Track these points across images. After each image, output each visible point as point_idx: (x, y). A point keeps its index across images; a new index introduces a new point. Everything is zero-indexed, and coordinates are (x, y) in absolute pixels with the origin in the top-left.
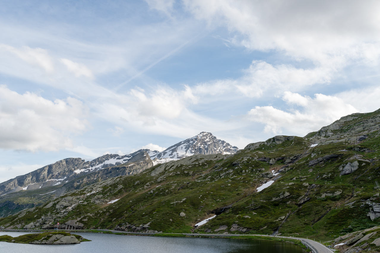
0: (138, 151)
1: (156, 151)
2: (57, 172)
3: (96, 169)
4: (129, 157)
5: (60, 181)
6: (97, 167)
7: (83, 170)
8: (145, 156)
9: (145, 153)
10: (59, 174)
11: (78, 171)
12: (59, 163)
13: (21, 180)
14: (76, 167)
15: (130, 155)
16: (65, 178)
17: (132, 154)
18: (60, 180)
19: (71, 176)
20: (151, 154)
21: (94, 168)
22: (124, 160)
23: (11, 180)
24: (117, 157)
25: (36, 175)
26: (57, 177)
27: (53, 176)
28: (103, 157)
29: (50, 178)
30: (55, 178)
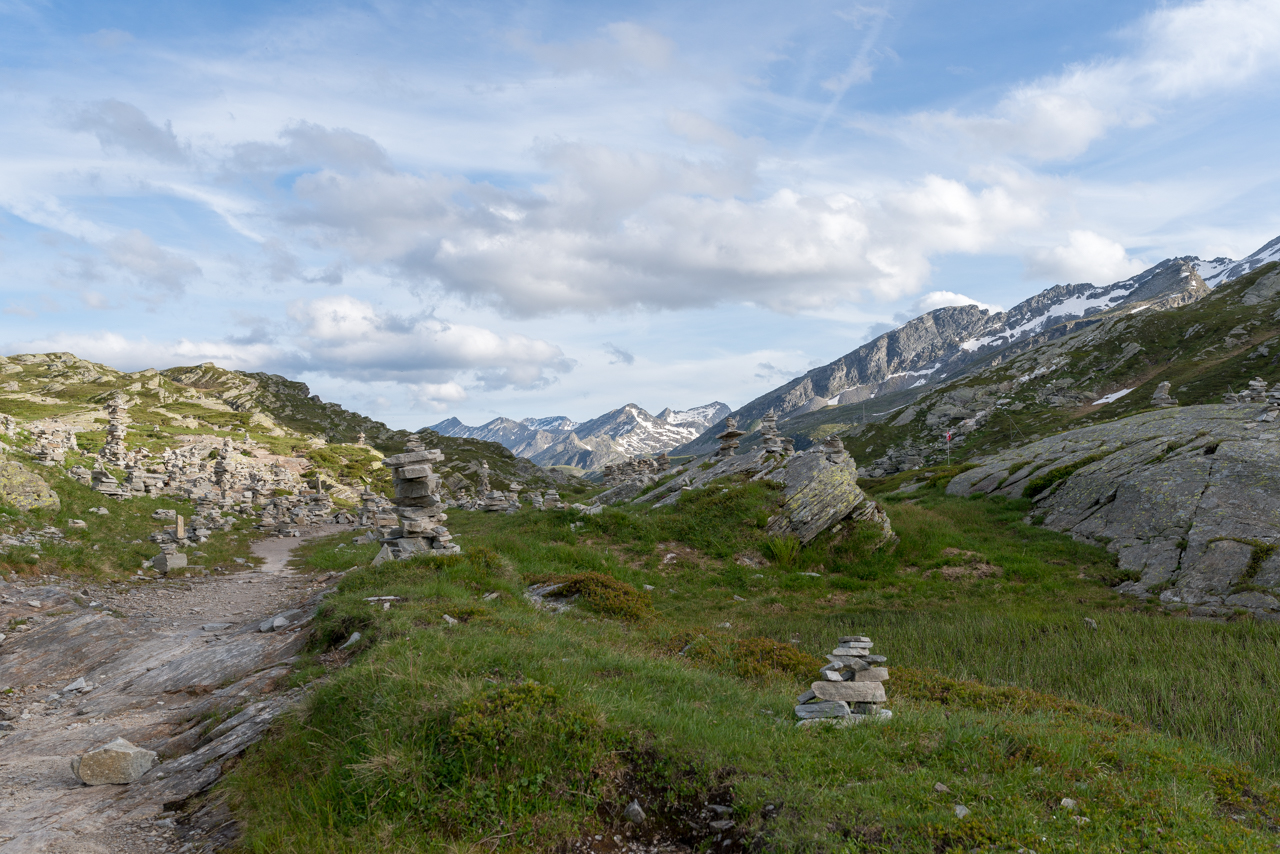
2: (913, 350)
3: (1025, 334)
4: (1128, 289)
5: (925, 376)
6: (1027, 327)
7: (986, 341)
8: (1187, 277)
9: (1184, 268)
10: (918, 355)
11: (970, 345)
12: (915, 326)
13: (820, 379)
14: (964, 333)
15: (1132, 282)
16: (938, 365)
17: (1138, 279)
18: (923, 372)
19: (954, 358)
20: (1203, 272)
21: (1017, 331)
22: (1112, 300)
24: (1087, 293)
25: (857, 361)
26: (914, 366)
27: (902, 362)
28: (1043, 295)
29: (896, 371)
30: (908, 368)
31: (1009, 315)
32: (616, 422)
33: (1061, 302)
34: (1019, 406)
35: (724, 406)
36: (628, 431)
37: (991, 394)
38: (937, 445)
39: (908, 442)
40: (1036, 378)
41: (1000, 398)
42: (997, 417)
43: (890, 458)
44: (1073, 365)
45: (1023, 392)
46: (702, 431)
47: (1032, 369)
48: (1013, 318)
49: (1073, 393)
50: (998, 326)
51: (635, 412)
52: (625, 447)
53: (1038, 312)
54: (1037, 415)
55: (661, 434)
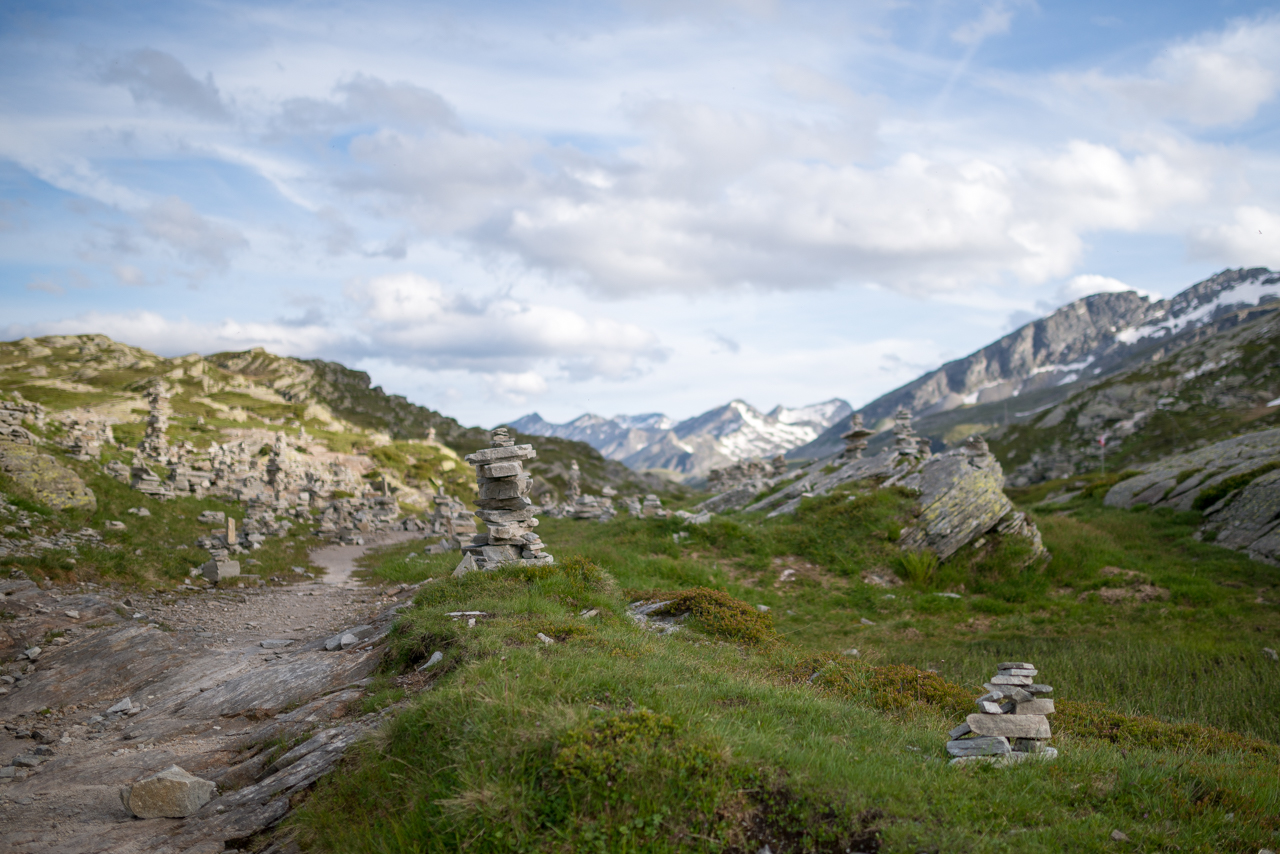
2: (1064, 340)
5: (1076, 372)
7: (1146, 331)
10: (1069, 348)
11: (1128, 336)
12: (1065, 313)
13: (956, 374)
14: (1121, 322)
16: (1091, 359)
18: (1074, 366)
19: (1109, 351)
21: (1182, 321)
23: (928, 376)
25: (999, 354)
26: (1063, 359)
27: (1049, 355)
29: (1043, 364)
30: (1057, 361)
31: (1173, 302)
32: (720, 420)
33: (1231, 288)
34: (1183, 406)
35: (845, 404)
36: (735, 431)
37: (1151, 392)
38: (1089, 450)
39: (1056, 446)
40: (1203, 375)
41: (1161, 397)
42: (1158, 419)
43: (1035, 465)
44: (1244, 360)
45: (1188, 391)
47: (1198, 365)
48: (1175, 307)
49: (1245, 392)
50: (1159, 314)
51: (742, 409)
52: (732, 448)
53: (1206, 298)
54: (1204, 418)
55: (772, 434)
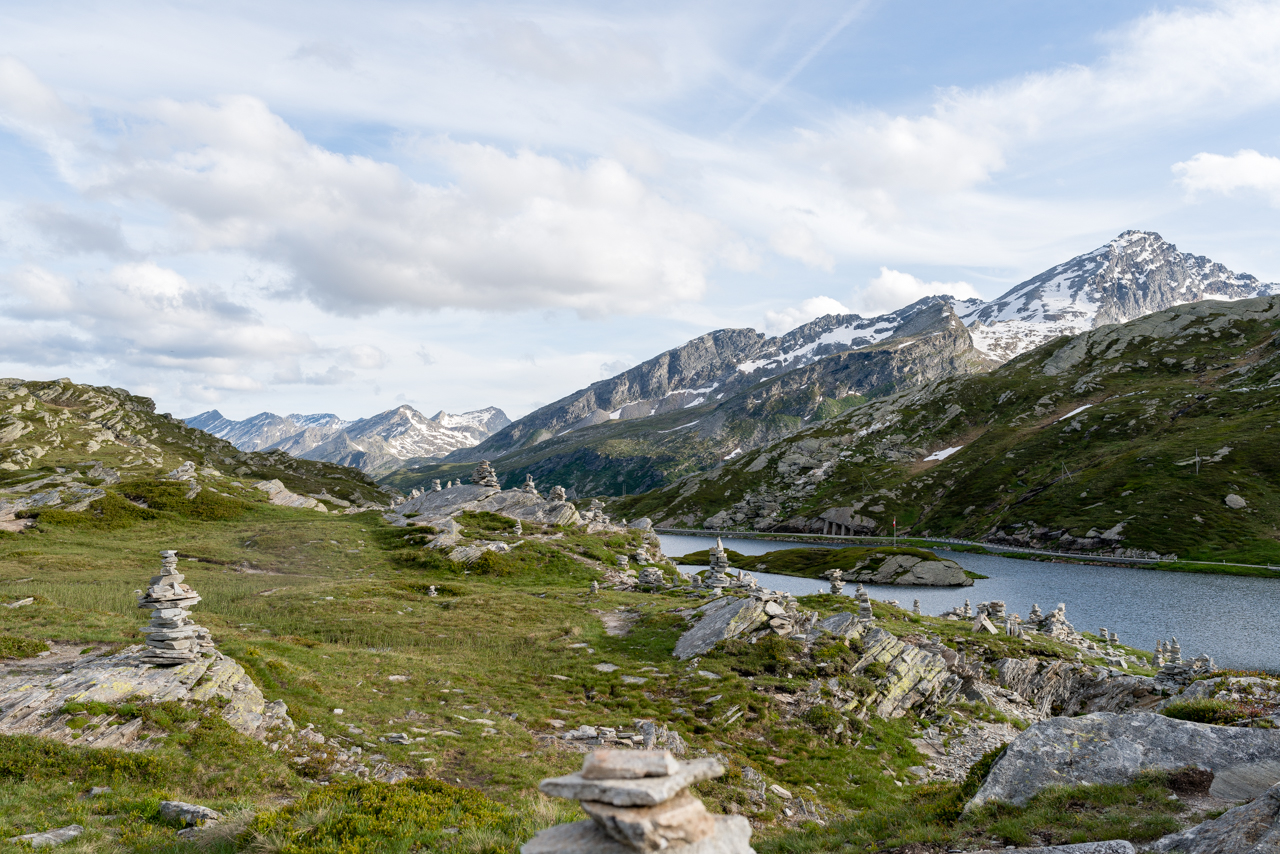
0: (917, 303)
1: (973, 301)
2: (694, 368)
3: (797, 359)
4: (891, 322)
5: (703, 395)
6: (800, 352)
7: (761, 363)
8: (947, 317)
9: (945, 308)
10: (697, 374)
11: (747, 367)
12: (695, 345)
13: (603, 393)
14: (742, 355)
15: (894, 316)
16: (716, 385)
17: (901, 313)
18: (702, 391)
19: (731, 379)
20: (959, 311)
21: (790, 356)
22: (878, 331)
23: (580, 394)
24: (855, 324)
25: (640, 377)
26: (693, 384)
27: (682, 380)
28: (815, 323)
29: (676, 388)
30: (688, 385)
31: (784, 339)
32: (389, 422)
33: (831, 331)
35: (499, 413)
36: (402, 433)
43: (748, 503)
46: (484, 439)
48: (787, 342)
50: (772, 349)
51: (409, 414)
52: (400, 448)
53: (810, 339)
55: (435, 437)
